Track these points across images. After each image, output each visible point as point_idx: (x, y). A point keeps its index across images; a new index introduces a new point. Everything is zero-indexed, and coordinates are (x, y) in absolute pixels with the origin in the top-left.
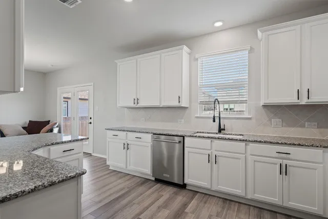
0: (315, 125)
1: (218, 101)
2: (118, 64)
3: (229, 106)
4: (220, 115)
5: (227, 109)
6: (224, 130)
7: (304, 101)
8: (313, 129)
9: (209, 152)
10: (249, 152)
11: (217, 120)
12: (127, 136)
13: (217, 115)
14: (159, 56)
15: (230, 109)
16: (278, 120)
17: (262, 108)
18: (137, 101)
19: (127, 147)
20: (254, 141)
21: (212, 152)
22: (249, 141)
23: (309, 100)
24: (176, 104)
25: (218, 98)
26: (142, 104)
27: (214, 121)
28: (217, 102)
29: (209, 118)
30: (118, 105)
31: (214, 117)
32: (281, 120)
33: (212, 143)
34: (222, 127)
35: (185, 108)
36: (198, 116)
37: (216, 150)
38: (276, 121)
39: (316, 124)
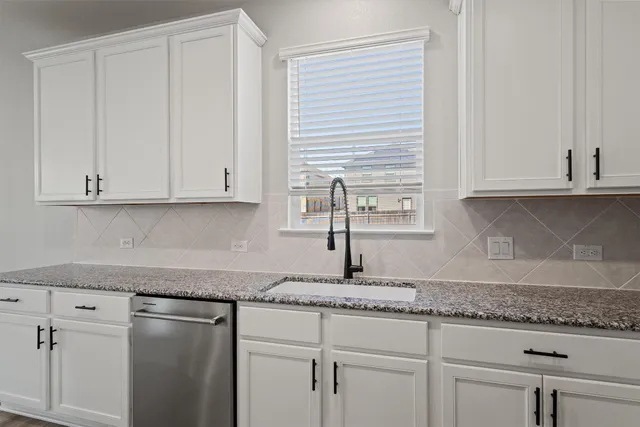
0: (595, 253)
1: (343, 187)
2: (36, 64)
3: (368, 201)
4: (348, 227)
5: (363, 208)
6: (361, 270)
7: (584, 185)
8: (590, 264)
9: (314, 353)
10: (439, 349)
11: (340, 242)
12: (50, 303)
13: (339, 227)
14: (163, 40)
15: (370, 208)
16: (502, 239)
17: (460, 205)
18: (94, 184)
19: (47, 338)
20: (456, 315)
21: (322, 352)
22: (440, 314)
23: (600, 184)
24: (216, 193)
25: (342, 176)
26: (112, 193)
27: (332, 246)
28: (338, 189)
29: (318, 235)
30: (37, 198)
31: (331, 233)
32: (510, 240)
33: (325, 321)
34: (355, 262)
35: (251, 206)
36: (289, 229)
37: (336, 347)
38: (500, 243)
39: (599, 248)
